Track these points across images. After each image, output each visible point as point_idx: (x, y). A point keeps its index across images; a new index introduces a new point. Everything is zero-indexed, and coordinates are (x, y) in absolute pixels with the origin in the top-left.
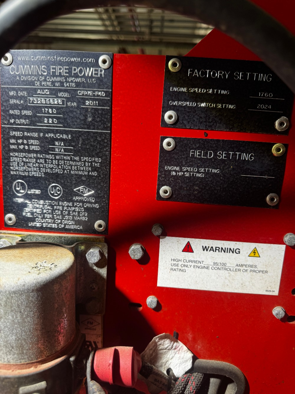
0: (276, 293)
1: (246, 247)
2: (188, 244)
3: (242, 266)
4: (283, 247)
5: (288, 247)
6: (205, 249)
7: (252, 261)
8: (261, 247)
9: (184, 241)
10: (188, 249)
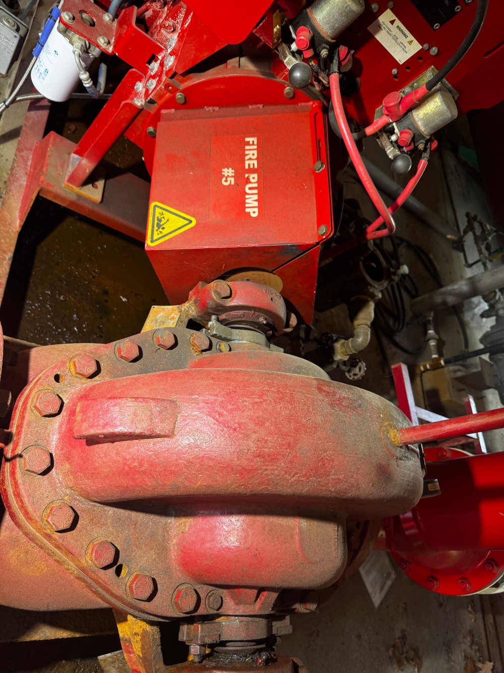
0: (401, 63)
1: (411, 37)
2: (394, 21)
3: (402, 44)
4: (421, 47)
5: (422, 48)
6: (398, 27)
7: (407, 44)
8: (415, 42)
9: (394, 17)
10: (392, 22)
